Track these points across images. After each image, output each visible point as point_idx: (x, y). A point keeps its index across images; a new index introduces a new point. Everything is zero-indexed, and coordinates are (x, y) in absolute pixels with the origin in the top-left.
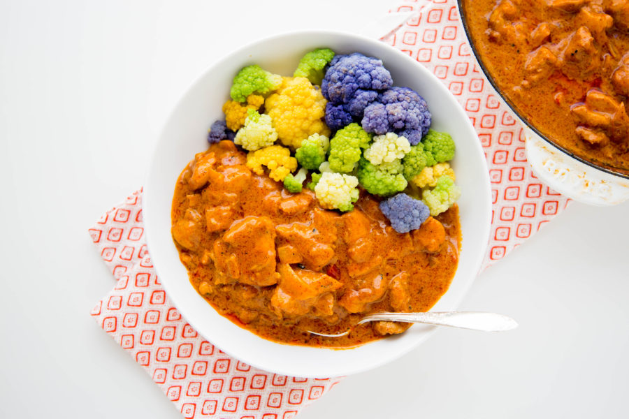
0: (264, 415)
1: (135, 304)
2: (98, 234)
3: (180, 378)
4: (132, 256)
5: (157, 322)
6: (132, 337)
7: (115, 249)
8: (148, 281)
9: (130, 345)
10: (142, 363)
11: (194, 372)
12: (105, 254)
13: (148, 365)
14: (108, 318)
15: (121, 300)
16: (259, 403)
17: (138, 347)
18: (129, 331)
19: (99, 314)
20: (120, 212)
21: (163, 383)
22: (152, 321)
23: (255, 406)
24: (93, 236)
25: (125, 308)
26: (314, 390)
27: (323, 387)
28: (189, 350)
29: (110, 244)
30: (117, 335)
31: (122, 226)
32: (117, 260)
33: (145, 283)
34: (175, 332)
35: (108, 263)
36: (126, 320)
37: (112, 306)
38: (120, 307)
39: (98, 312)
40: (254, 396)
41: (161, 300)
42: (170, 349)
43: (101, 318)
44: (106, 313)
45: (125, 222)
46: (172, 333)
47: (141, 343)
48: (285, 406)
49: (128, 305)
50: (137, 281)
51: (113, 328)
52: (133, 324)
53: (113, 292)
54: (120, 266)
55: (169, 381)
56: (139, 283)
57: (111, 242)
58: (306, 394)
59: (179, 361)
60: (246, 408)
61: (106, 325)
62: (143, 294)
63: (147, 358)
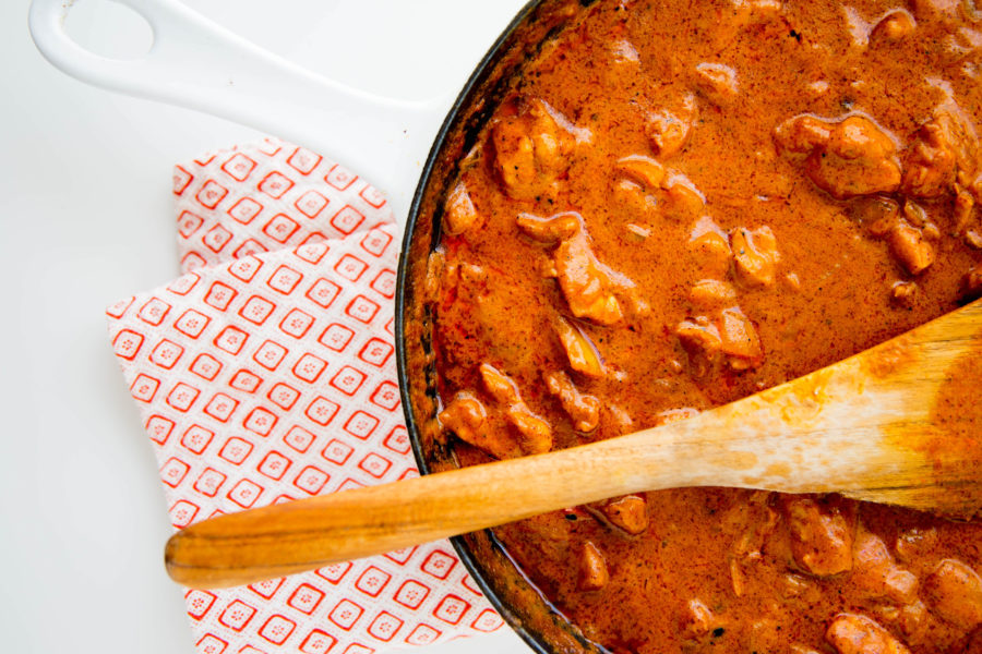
0: (316, 630)
1: (187, 330)
2: (185, 179)
3: (206, 494)
4: (223, 246)
5: (212, 380)
6: (156, 383)
7: (203, 221)
8: (228, 304)
9: (147, 397)
10: (153, 435)
11: (232, 495)
12: (183, 222)
13: (162, 443)
14: (131, 331)
15: (167, 312)
16: (317, 604)
17: (159, 406)
18: (156, 372)
19: (119, 317)
20: (239, 160)
21: (173, 486)
22: (203, 372)
23: (308, 607)
24: (177, 179)
25: (166, 329)
26: (423, 630)
27: (440, 633)
28: (244, 453)
29: (196, 208)
30: (131, 370)
31: (231, 184)
32: (195, 242)
33: (222, 304)
34: (234, 410)
35: (180, 238)
36: (159, 351)
37: (147, 314)
38: (161, 322)
39: (118, 314)
40: (314, 588)
41: (234, 348)
42: (213, 434)
43: (119, 325)
44: (130, 321)
45: (238, 180)
46: (229, 410)
47: (168, 401)
48: (359, 633)
49: (175, 326)
50: (210, 292)
51: (130, 353)
52: (168, 363)
53: (160, 292)
54: (198, 255)
55: (185, 490)
56: (211, 299)
57: (199, 204)
58: (405, 631)
59: (218, 463)
60: (289, 602)
61: (120, 342)
62: (209, 319)
63: (166, 431)
